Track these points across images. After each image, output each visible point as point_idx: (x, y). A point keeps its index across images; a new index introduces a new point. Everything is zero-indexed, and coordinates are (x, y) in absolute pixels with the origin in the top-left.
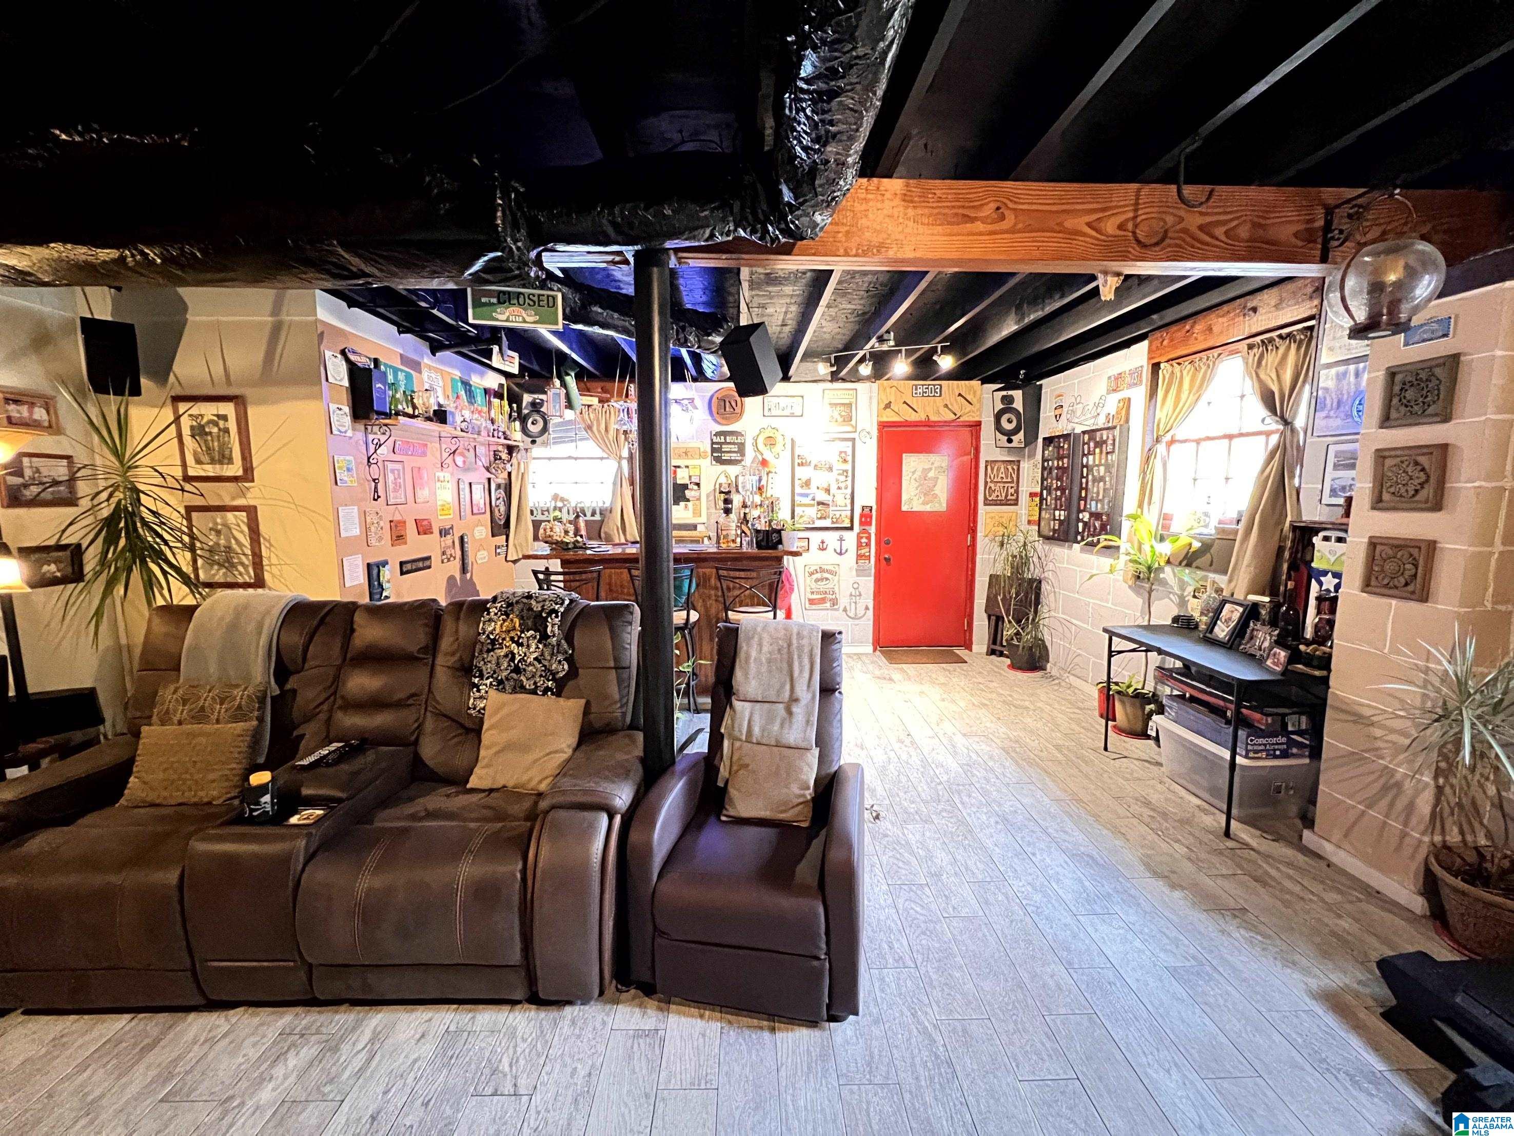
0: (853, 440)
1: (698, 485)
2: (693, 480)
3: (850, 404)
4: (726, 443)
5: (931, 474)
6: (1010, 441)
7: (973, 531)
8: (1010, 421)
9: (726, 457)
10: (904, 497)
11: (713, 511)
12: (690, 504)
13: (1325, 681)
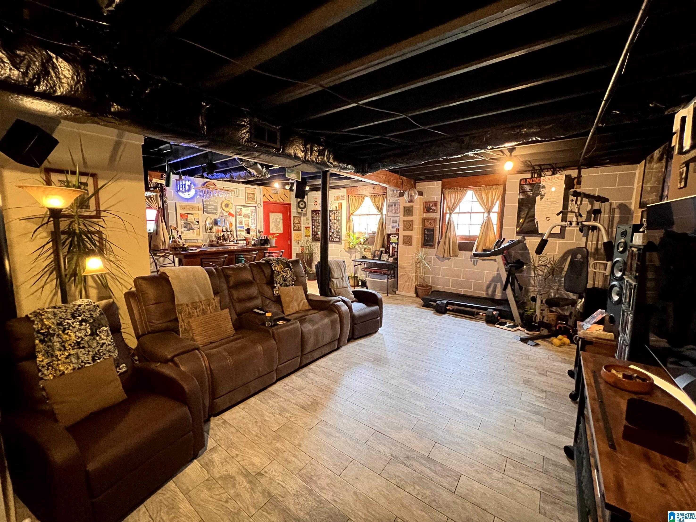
0: (255, 207)
1: (198, 222)
2: (196, 220)
3: (254, 194)
4: (210, 205)
5: (278, 220)
6: (302, 211)
7: (290, 239)
8: (302, 205)
9: (209, 211)
10: (271, 228)
11: (205, 233)
12: (195, 231)
13: (397, 262)
